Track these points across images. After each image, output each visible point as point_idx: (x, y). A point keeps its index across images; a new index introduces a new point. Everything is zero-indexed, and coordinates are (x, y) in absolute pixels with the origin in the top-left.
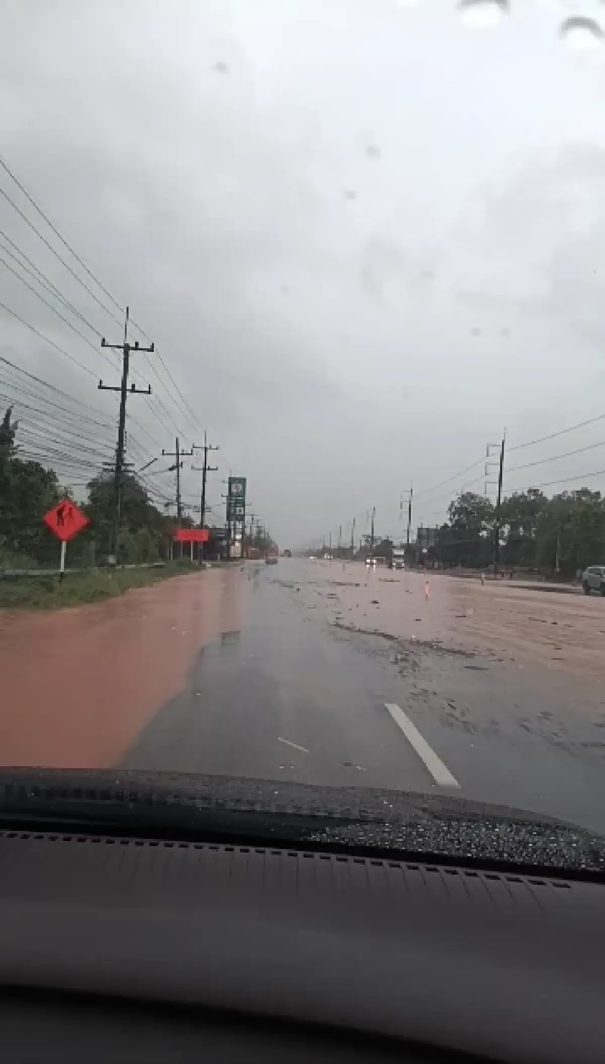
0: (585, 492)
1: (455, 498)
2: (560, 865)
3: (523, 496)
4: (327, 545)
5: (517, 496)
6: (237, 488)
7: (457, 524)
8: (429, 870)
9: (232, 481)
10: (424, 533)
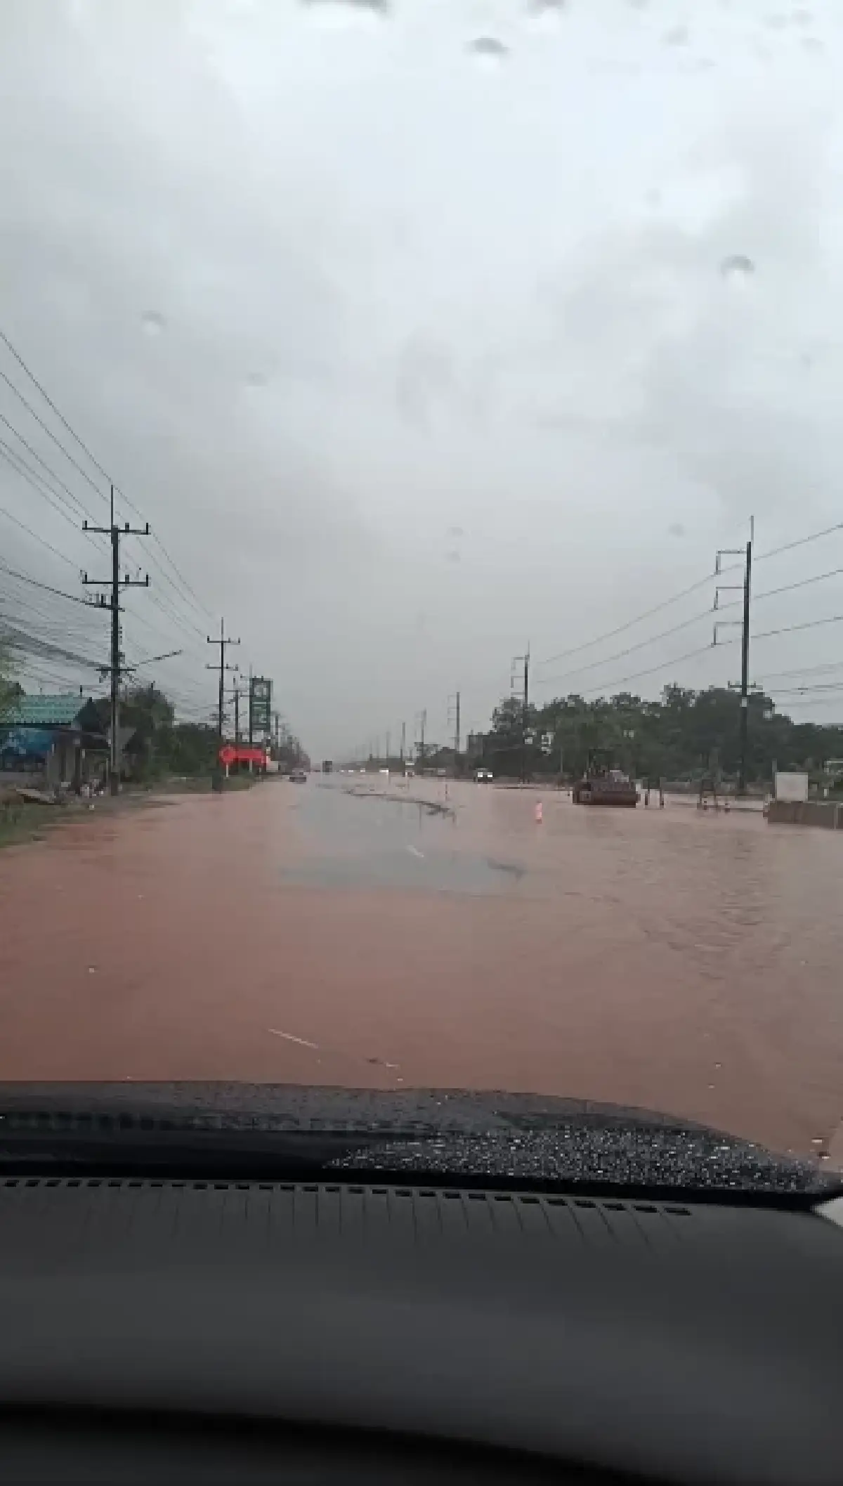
0: (624, 696)
1: (499, 704)
2: (677, 1184)
3: (563, 702)
4: (375, 756)
5: (557, 701)
6: (261, 690)
7: (502, 731)
8: (498, 1200)
9: (254, 681)
10: (475, 740)
